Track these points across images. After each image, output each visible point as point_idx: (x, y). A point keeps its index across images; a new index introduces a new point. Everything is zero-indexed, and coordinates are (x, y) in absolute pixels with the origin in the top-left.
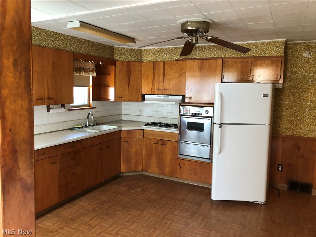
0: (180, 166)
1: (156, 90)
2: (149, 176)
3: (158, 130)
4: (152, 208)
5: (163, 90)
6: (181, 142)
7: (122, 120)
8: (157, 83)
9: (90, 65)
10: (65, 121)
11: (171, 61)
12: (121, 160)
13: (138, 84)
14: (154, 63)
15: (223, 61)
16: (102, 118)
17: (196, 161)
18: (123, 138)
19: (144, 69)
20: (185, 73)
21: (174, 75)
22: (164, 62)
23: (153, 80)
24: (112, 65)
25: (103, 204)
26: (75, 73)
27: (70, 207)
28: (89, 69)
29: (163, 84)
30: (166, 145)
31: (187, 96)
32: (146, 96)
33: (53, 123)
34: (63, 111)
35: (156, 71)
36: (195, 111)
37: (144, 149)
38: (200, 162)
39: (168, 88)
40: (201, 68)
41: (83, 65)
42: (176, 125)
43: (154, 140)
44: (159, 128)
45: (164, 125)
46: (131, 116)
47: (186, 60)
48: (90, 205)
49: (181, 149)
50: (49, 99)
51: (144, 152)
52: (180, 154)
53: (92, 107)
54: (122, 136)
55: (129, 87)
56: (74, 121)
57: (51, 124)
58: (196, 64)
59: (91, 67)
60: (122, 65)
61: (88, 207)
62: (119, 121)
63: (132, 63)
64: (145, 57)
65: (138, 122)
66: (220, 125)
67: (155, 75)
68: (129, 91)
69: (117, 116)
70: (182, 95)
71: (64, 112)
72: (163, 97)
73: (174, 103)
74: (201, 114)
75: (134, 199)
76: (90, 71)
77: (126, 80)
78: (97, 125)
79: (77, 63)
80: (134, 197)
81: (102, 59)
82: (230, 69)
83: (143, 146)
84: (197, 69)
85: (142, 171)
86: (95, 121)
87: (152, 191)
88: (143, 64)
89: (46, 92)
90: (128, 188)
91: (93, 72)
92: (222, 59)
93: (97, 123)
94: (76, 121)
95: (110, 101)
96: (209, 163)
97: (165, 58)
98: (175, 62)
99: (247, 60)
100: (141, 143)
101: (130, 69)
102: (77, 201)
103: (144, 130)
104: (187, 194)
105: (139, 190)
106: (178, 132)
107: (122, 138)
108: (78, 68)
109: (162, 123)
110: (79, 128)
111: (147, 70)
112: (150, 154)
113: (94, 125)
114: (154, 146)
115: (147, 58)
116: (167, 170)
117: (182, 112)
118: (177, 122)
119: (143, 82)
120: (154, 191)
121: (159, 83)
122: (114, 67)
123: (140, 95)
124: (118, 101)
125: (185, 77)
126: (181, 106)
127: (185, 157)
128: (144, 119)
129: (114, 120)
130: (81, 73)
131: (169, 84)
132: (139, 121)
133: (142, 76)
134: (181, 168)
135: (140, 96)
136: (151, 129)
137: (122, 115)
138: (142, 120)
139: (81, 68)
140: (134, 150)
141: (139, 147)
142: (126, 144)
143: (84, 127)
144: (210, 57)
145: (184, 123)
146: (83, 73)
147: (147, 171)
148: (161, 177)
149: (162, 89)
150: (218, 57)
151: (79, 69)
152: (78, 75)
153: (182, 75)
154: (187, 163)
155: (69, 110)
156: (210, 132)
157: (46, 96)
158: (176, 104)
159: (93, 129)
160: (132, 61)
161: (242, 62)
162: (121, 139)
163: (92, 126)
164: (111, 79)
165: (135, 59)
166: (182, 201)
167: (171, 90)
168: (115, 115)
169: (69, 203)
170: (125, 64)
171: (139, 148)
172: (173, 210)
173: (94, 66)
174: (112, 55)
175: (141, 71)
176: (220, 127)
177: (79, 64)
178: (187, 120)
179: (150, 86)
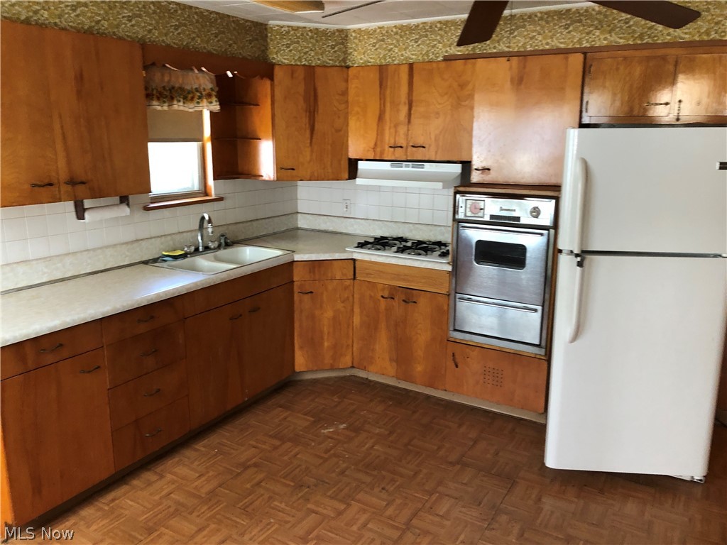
0: (454, 360)
1: (387, 147)
2: (370, 381)
3: (393, 261)
4: (377, 490)
5: (407, 147)
6: (459, 295)
7: (298, 229)
8: (390, 128)
9: (203, 79)
10: (137, 241)
11: (430, 62)
12: (296, 341)
13: (338, 131)
14: (382, 70)
15: (587, 60)
16: (241, 225)
17: (500, 351)
18: (299, 283)
19: (353, 86)
20: (471, 97)
21: (440, 104)
22: (411, 66)
23: (381, 118)
24: (262, 78)
25: (238, 474)
26: (155, 103)
27: (149, 484)
28: (197, 90)
29: (408, 130)
30: (415, 302)
31: (476, 163)
32: (361, 165)
33: (101, 248)
34: (124, 215)
35: (388, 92)
36: (502, 209)
37: (357, 310)
38: (512, 352)
39: (420, 141)
40: (519, 81)
41: (180, 81)
42: (445, 245)
43: (383, 290)
44: (397, 255)
45: (409, 244)
46: (322, 217)
47: (474, 57)
48: (203, 479)
49: (458, 314)
50: (72, 182)
51: (357, 320)
52: (455, 330)
53: (213, 197)
54: (295, 279)
55: (314, 140)
56: (163, 239)
57: (94, 250)
58: (502, 69)
59: (203, 86)
60: (292, 77)
61: (196, 483)
62: (288, 234)
63: (318, 71)
64: (356, 54)
65: (341, 233)
66: (579, 259)
67: (384, 106)
68: (312, 151)
69: (284, 217)
70: (461, 162)
71: (126, 216)
72: (407, 169)
73: (440, 185)
74: (518, 219)
75: (326, 456)
76: (200, 98)
77: (305, 121)
78: (228, 245)
79: (163, 75)
80: (327, 451)
81: (232, 62)
82: (607, 84)
83: (353, 302)
84: (508, 85)
85: (353, 367)
86: (223, 236)
87: (377, 431)
88: (351, 72)
89: (62, 163)
90: (312, 419)
91: (209, 100)
92: (585, 54)
93: (228, 242)
94: (169, 238)
95: (261, 178)
96: (538, 357)
97: (412, 52)
98: (443, 65)
99: (661, 52)
100: (346, 296)
101: (315, 90)
102: (170, 463)
103: (354, 260)
104: (476, 442)
105: (342, 426)
106: (449, 268)
107: (295, 283)
108: (164, 87)
109: (406, 240)
110: (175, 258)
111: (361, 91)
112: (371, 326)
113: (219, 247)
114: (383, 304)
115: (361, 55)
116: (419, 368)
117: (461, 211)
118: (446, 237)
119: (353, 124)
120: (382, 430)
121: (396, 126)
122: (268, 83)
123: (342, 162)
124: (283, 180)
125: (472, 108)
126: (458, 196)
127: (467, 337)
128: (355, 226)
129: (275, 231)
130: (175, 102)
131: (426, 130)
132: (344, 231)
133: (347, 107)
134: (457, 366)
135: (345, 165)
136: (374, 259)
137: (299, 215)
138: (350, 230)
139: (173, 88)
140: (329, 314)
141: (342, 305)
142: (306, 297)
143: (190, 253)
144: (547, 47)
145: (468, 242)
146: (181, 104)
147: (365, 369)
148: (403, 385)
149: (404, 145)
150: (570, 47)
151: (167, 93)
152: (165, 108)
153: (463, 103)
154: (475, 353)
155: (147, 209)
156: (543, 271)
157: (63, 175)
158: (443, 188)
159: (218, 260)
160: (318, 66)
161: (649, 59)
162: (293, 285)
163: (215, 249)
164: (262, 117)
165: (327, 59)
166: (459, 466)
167: (430, 146)
168: (278, 216)
169: (149, 470)
170: (300, 74)
171: (343, 309)
172: (434, 497)
173: (212, 83)
174: (263, 48)
175: (345, 93)
176: (580, 264)
177: (166, 79)
178: (475, 235)
179: (372, 136)
